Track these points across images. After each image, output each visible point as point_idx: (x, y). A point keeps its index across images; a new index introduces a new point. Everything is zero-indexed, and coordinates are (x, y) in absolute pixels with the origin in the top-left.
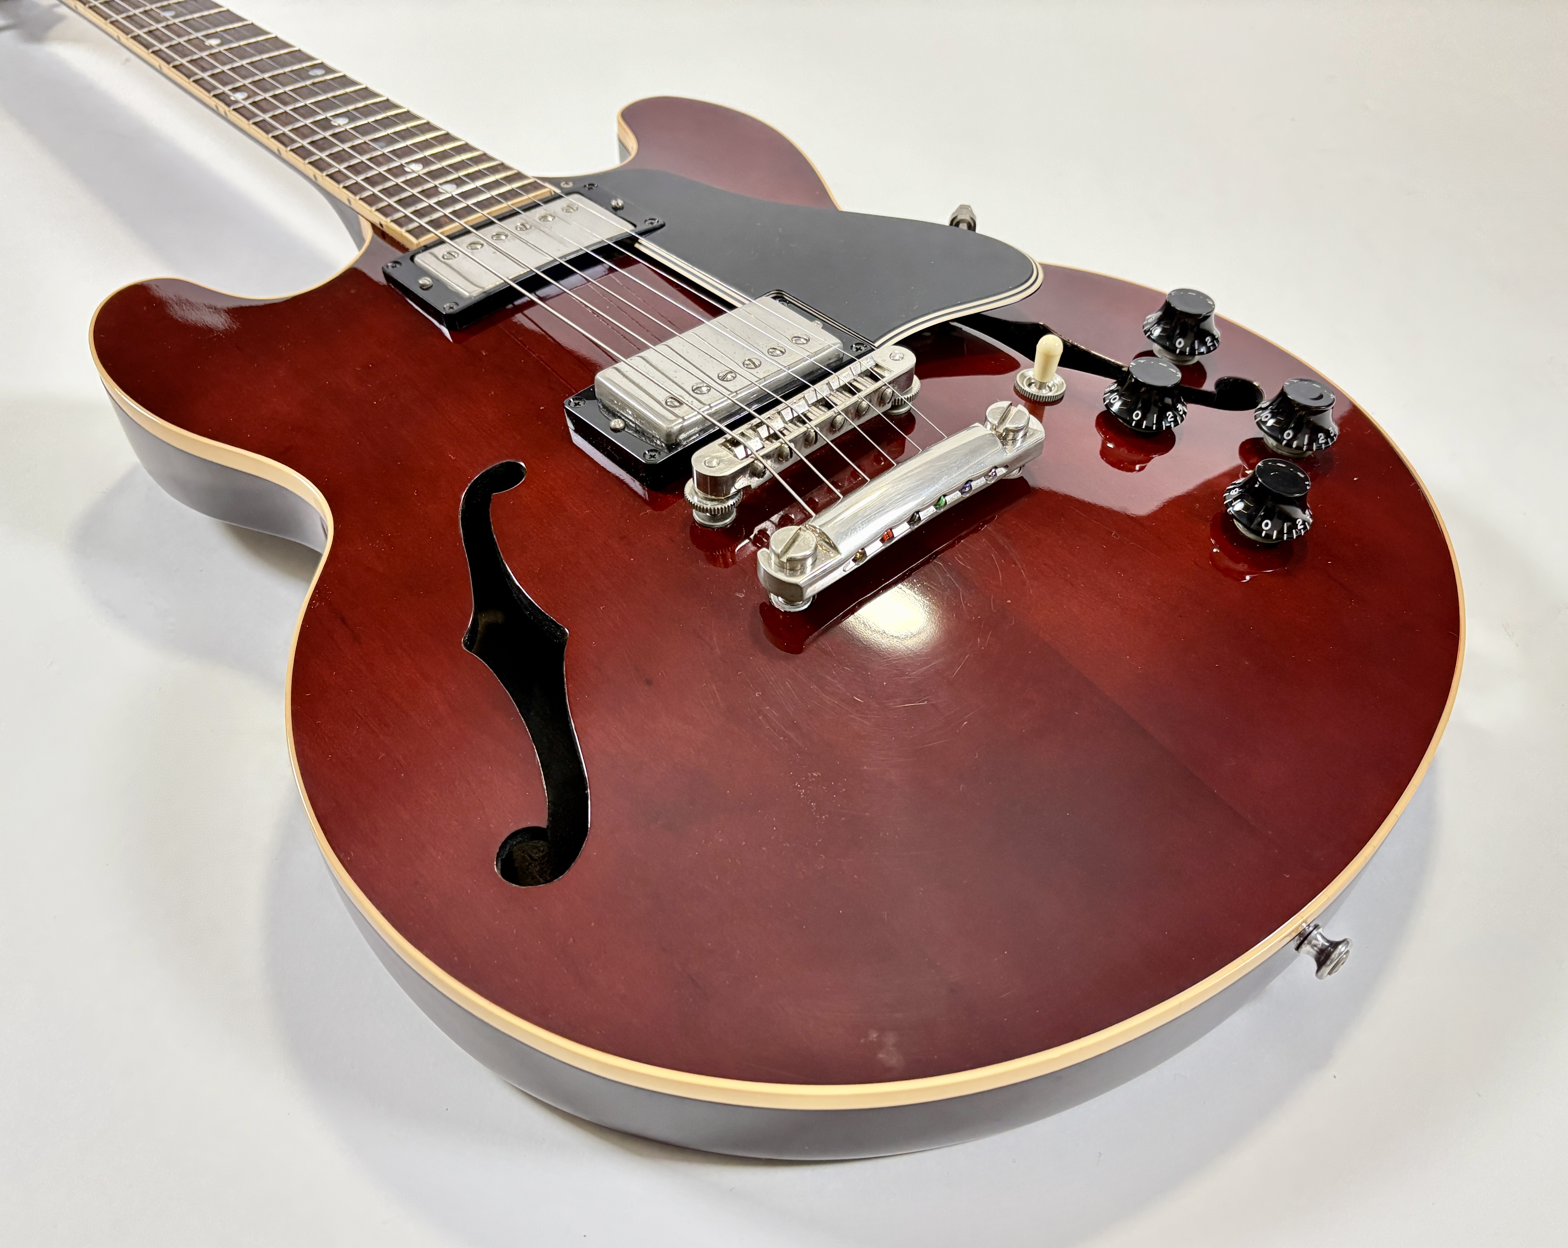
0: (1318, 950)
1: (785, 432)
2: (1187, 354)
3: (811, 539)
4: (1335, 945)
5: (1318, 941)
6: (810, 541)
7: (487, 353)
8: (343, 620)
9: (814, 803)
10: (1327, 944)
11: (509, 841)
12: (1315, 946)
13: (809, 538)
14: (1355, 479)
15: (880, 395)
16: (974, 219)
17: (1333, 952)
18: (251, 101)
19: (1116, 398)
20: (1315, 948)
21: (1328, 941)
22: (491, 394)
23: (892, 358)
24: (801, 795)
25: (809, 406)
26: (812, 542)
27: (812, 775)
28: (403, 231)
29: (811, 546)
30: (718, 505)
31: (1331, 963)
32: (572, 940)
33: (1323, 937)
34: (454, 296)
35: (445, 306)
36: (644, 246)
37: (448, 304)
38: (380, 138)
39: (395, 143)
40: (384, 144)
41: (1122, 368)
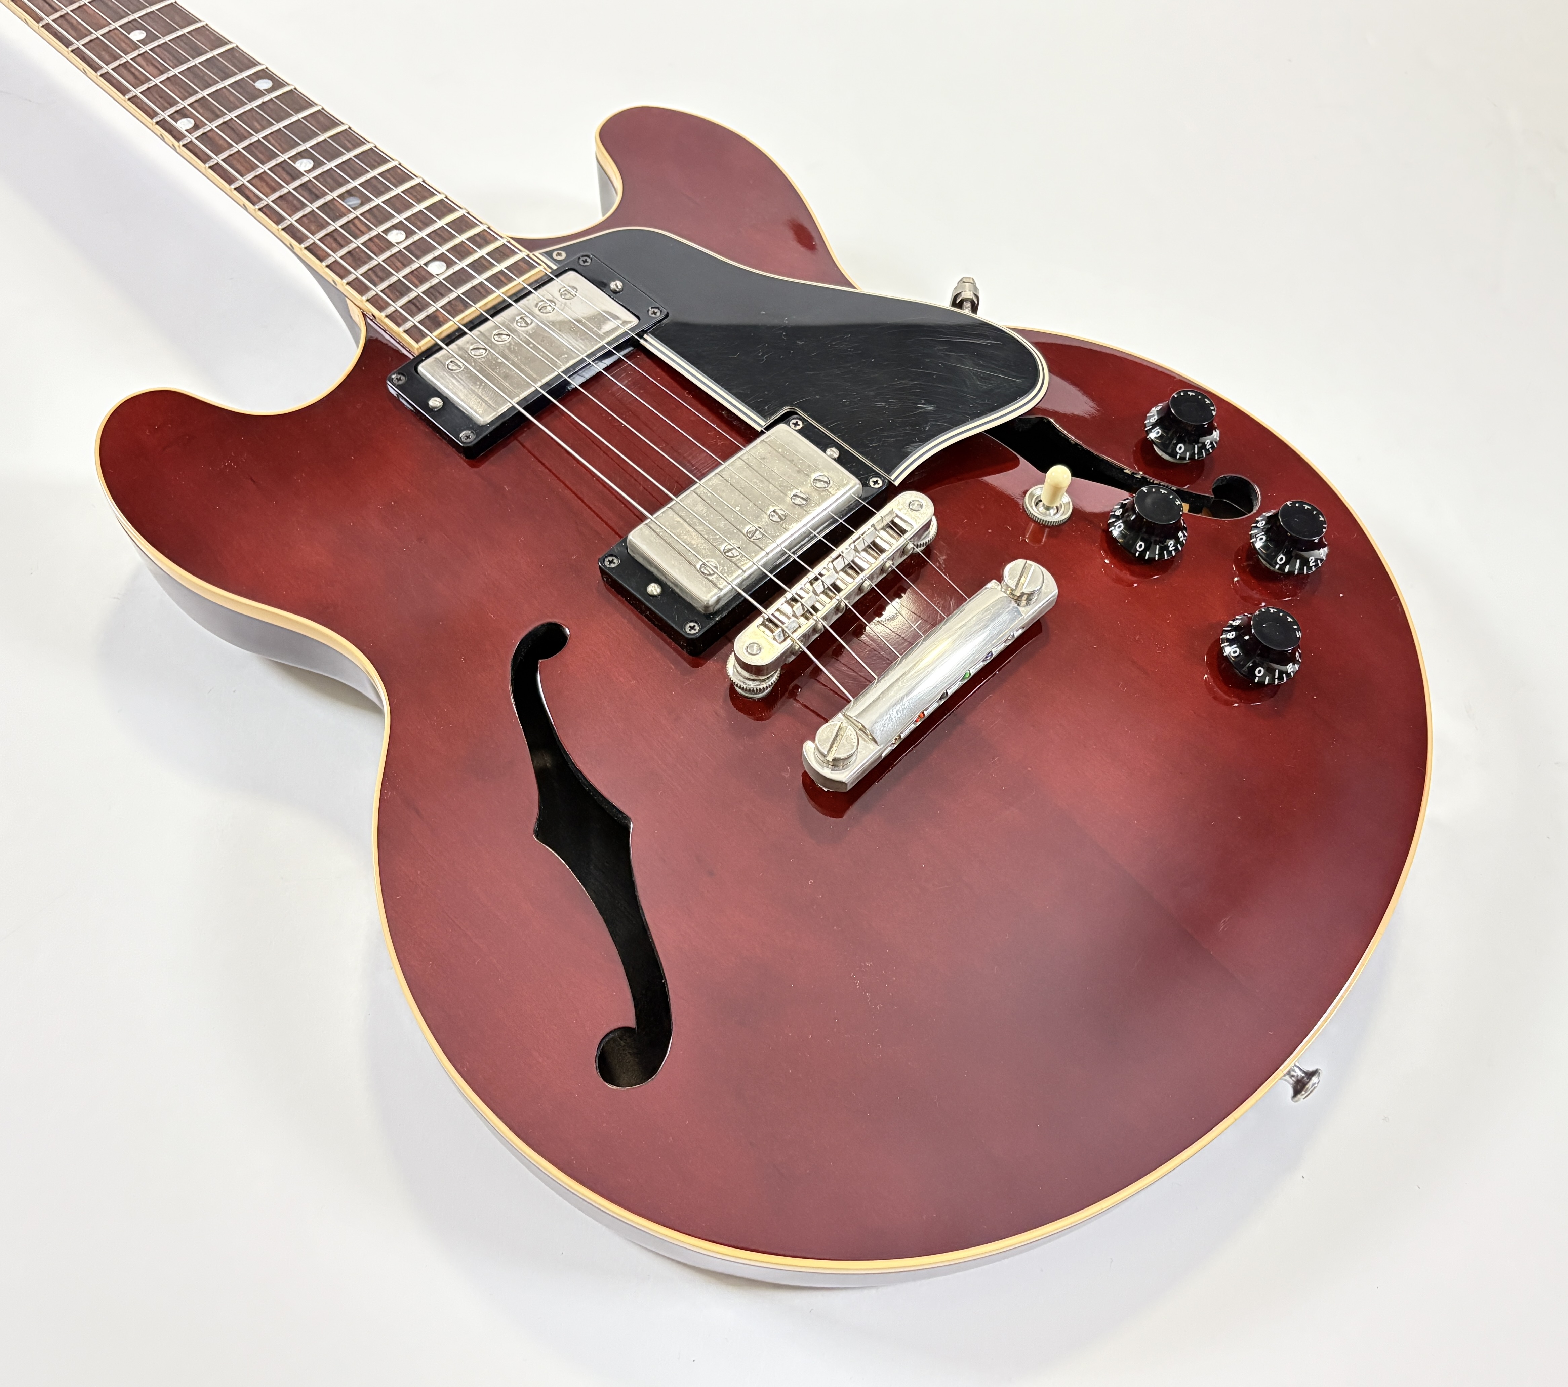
0: (1295, 1080)
1: (818, 605)
2: (1187, 459)
4: (1310, 1075)
5: (1295, 1072)
6: (852, 739)
7: (510, 489)
9: (869, 993)
10: (1303, 1075)
11: (607, 1038)
12: (1293, 1076)
13: (851, 734)
14: (1341, 595)
15: (906, 552)
16: (978, 295)
17: (1308, 1082)
18: (199, 133)
19: (1121, 526)
20: (1293, 1078)
21: (1304, 1072)
22: (521, 540)
23: (911, 507)
24: (858, 986)
25: (837, 572)
26: (854, 740)
27: (865, 965)
28: (400, 330)
29: (854, 744)
30: (759, 685)
31: (1306, 1092)
33: (1301, 1070)
34: (467, 421)
35: (461, 435)
36: (653, 344)
37: (464, 433)
38: (349, 193)
39: (366, 200)
40: (355, 201)
41: (1125, 471)
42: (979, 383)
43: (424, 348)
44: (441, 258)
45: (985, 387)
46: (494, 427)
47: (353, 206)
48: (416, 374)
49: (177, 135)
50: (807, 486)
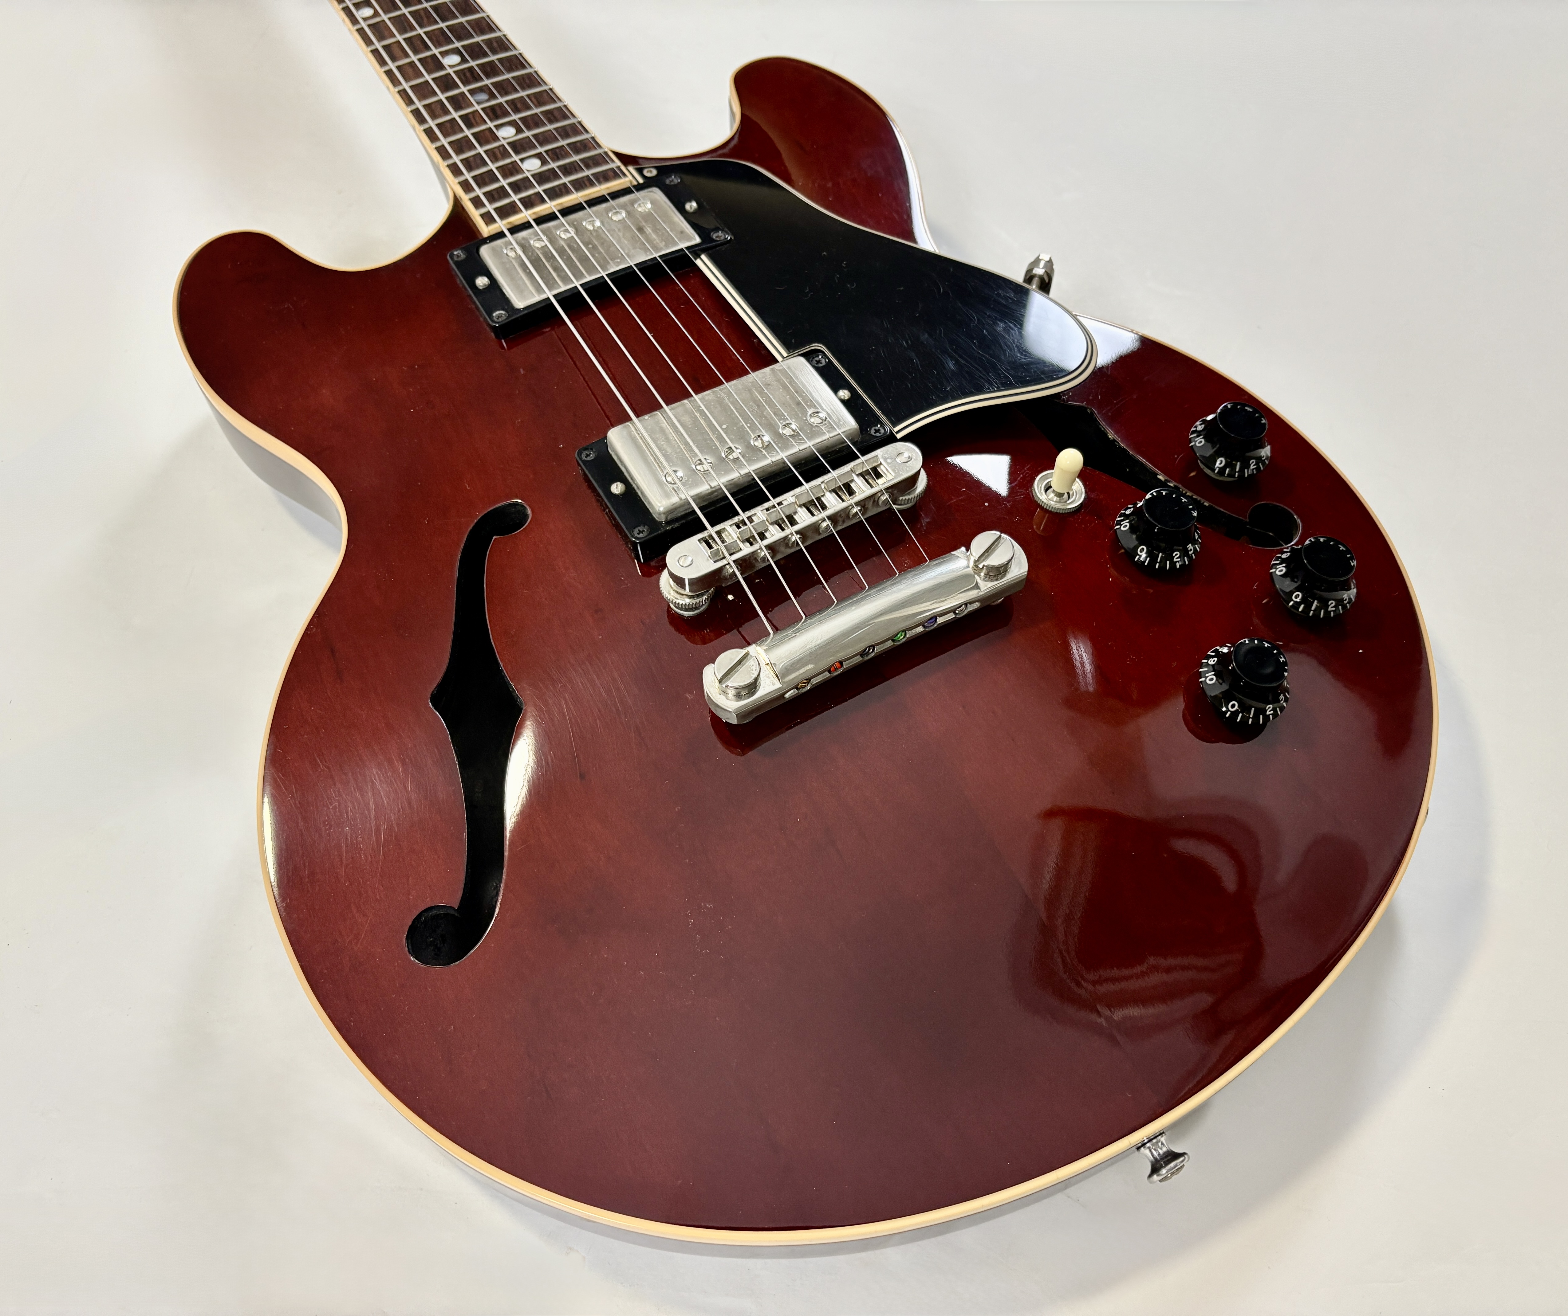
1: (766, 534)
2: (1226, 475)
3: (754, 668)
4: (1174, 1155)
6: (752, 670)
8: (332, 651)
9: (699, 935)
11: (424, 914)
13: (753, 665)
14: (1361, 651)
15: (876, 500)
18: (373, 21)
19: (1126, 526)
20: (1155, 1156)
21: (1167, 1151)
22: (518, 421)
23: (899, 458)
24: (689, 925)
26: (754, 672)
27: (705, 905)
28: (476, 213)
29: (752, 675)
31: (1166, 1174)
32: (452, 1027)
33: (1164, 1146)
34: (505, 303)
35: (494, 315)
36: (705, 265)
37: (498, 313)
38: (481, 90)
39: (492, 96)
40: (483, 96)
41: (1158, 477)
42: (1019, 355)
43: (492, 233)
44: (539, 156)
45: (1024, 360)
46: (526, 312)
47: (478, 101)
48: (476, 254)
49: (354, 21)
50: (802, 419)
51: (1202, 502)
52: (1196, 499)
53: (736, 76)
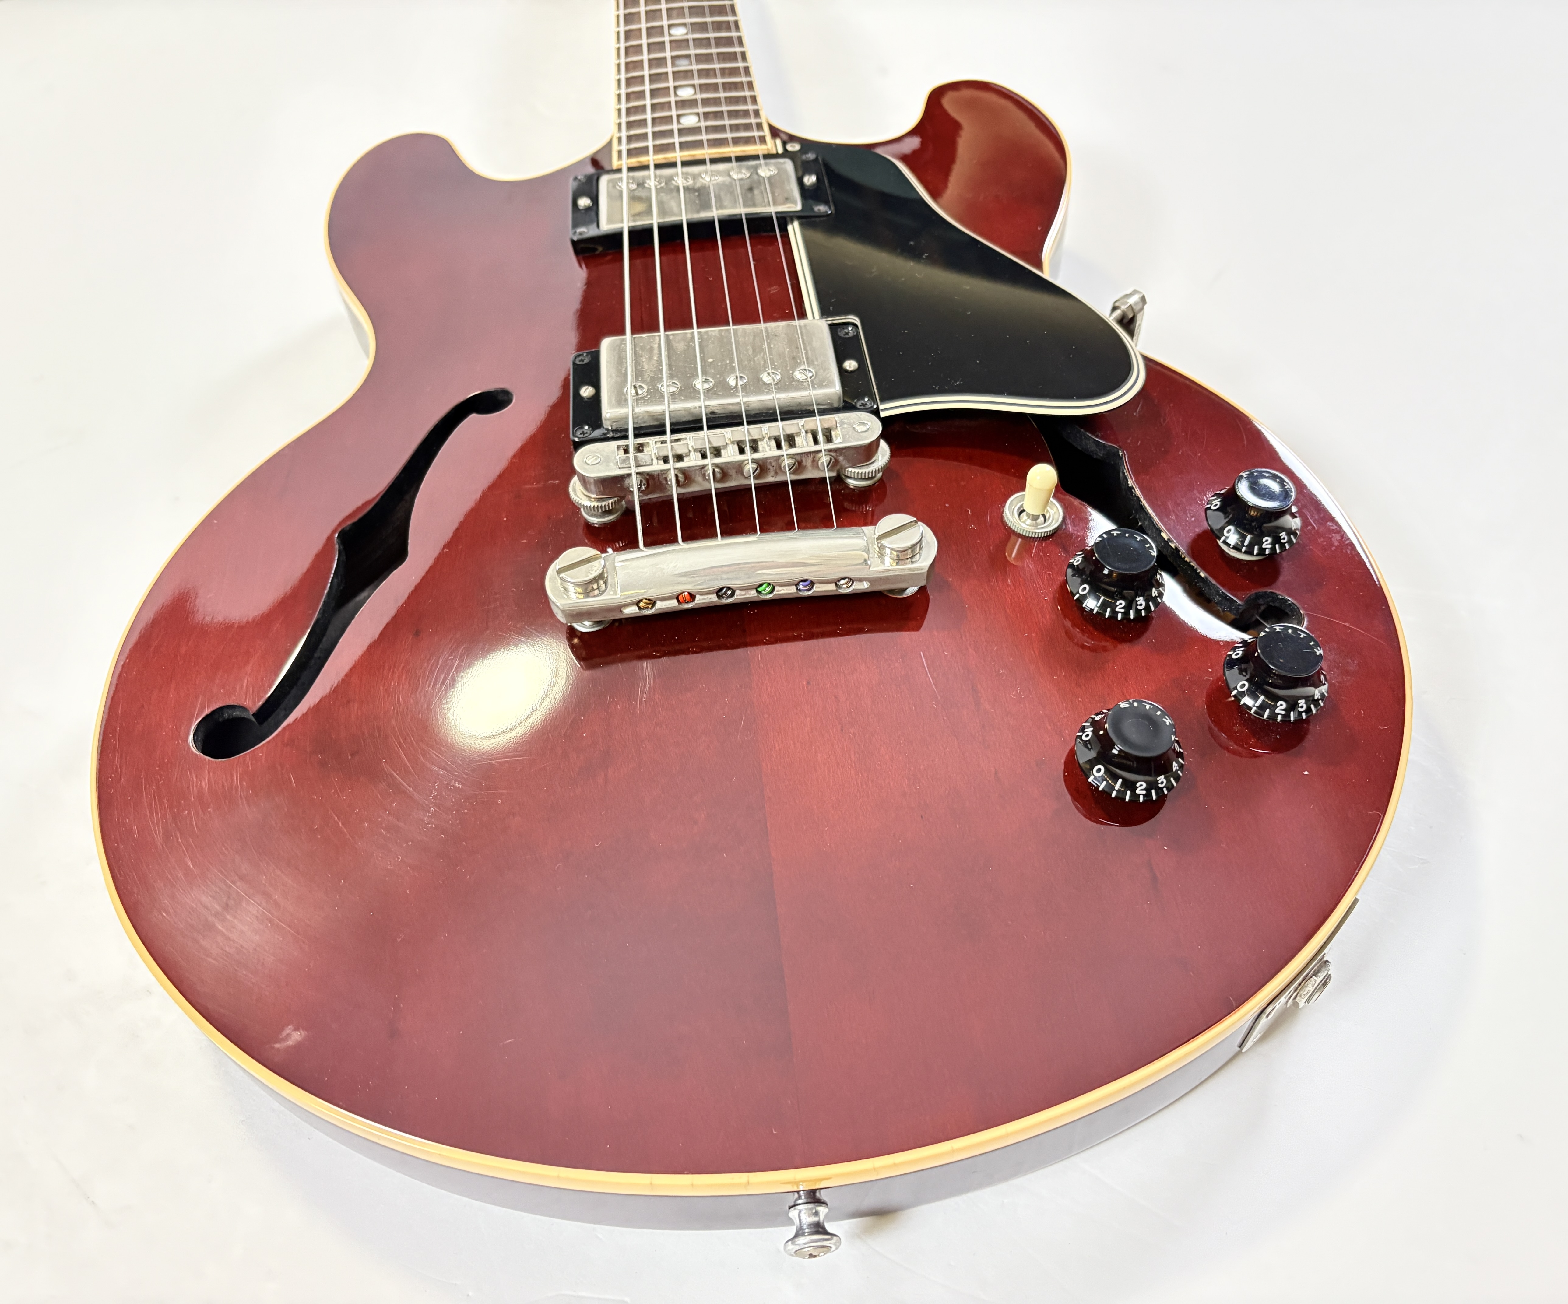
3: (595, 569)
6: (592, 571)
9: (434, 808)
11: (224, 709)
15: (816, 459)
19: (1079, 560)
29: (589, 575)
34: (594, 223)
35: (580, 230)
36: (794, 231)
37: (583, 229)
40: (685, 62)
41: (1162, 534)
43: (621, 166)
44: (697, 115)
46: (605, 235)
47: (675, 65)
48: (596, 180)
50: (789, 372)
51: (1198, 571)
52: (1193, 567)
53: (935, 89)
